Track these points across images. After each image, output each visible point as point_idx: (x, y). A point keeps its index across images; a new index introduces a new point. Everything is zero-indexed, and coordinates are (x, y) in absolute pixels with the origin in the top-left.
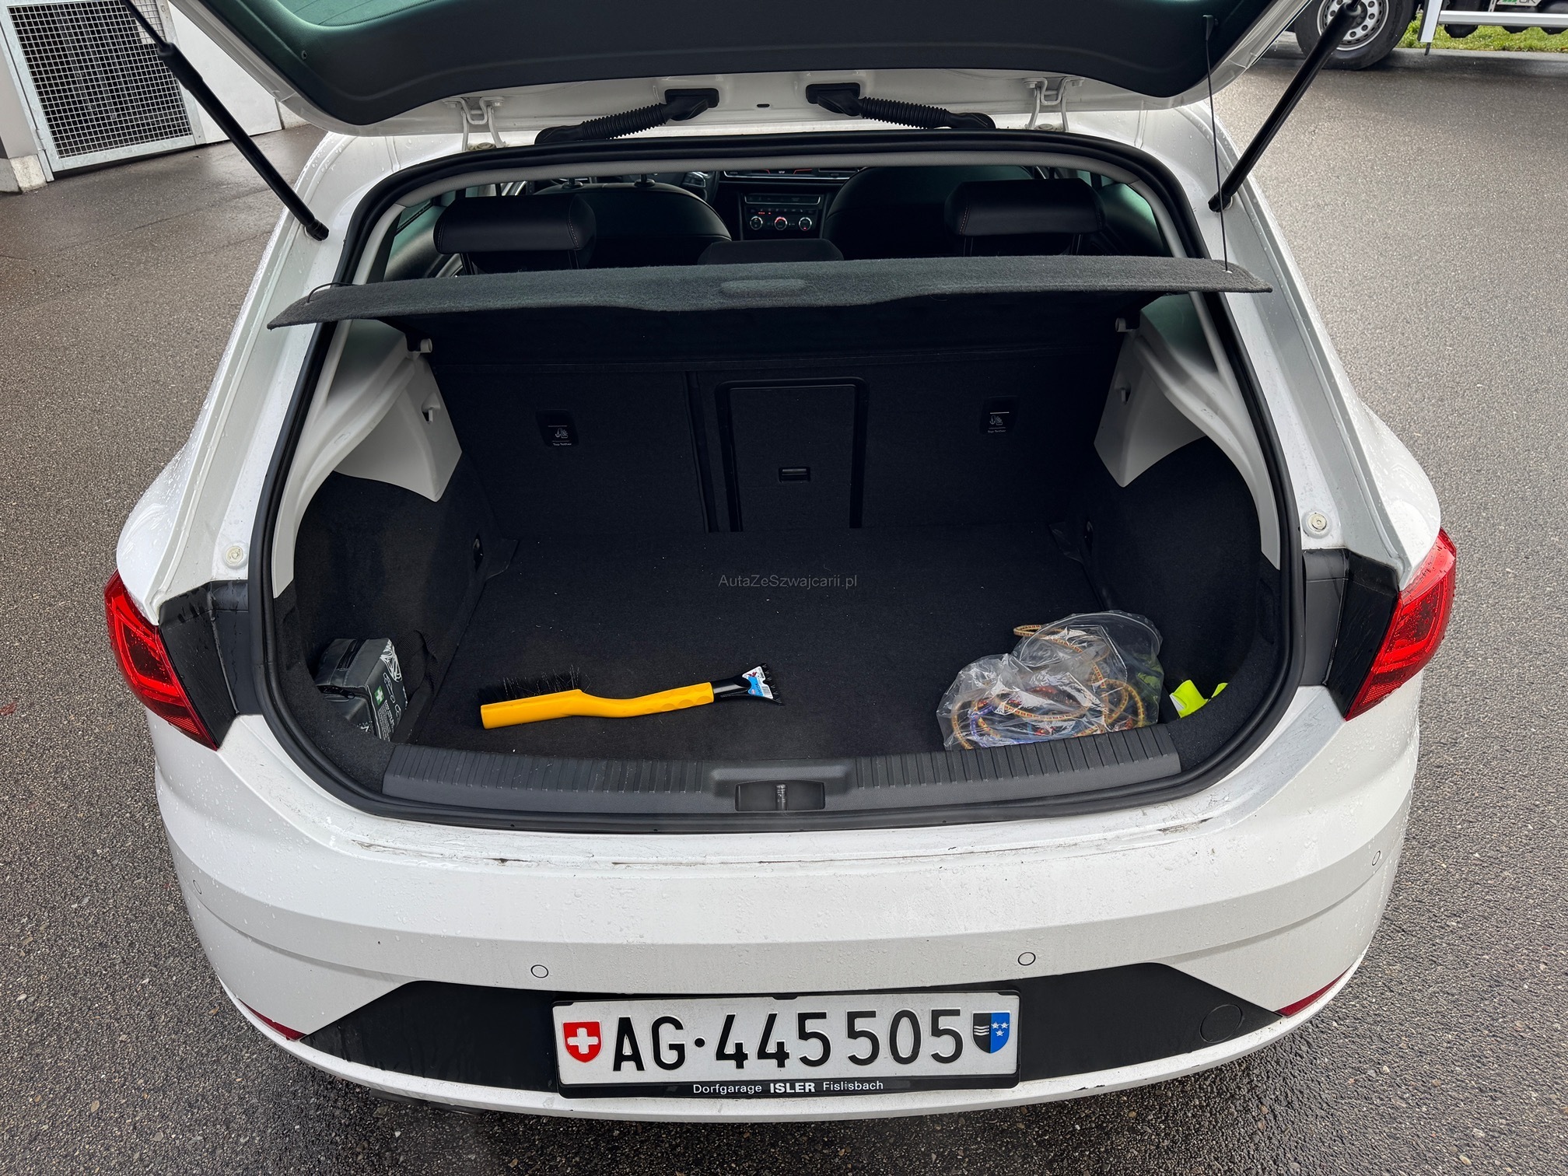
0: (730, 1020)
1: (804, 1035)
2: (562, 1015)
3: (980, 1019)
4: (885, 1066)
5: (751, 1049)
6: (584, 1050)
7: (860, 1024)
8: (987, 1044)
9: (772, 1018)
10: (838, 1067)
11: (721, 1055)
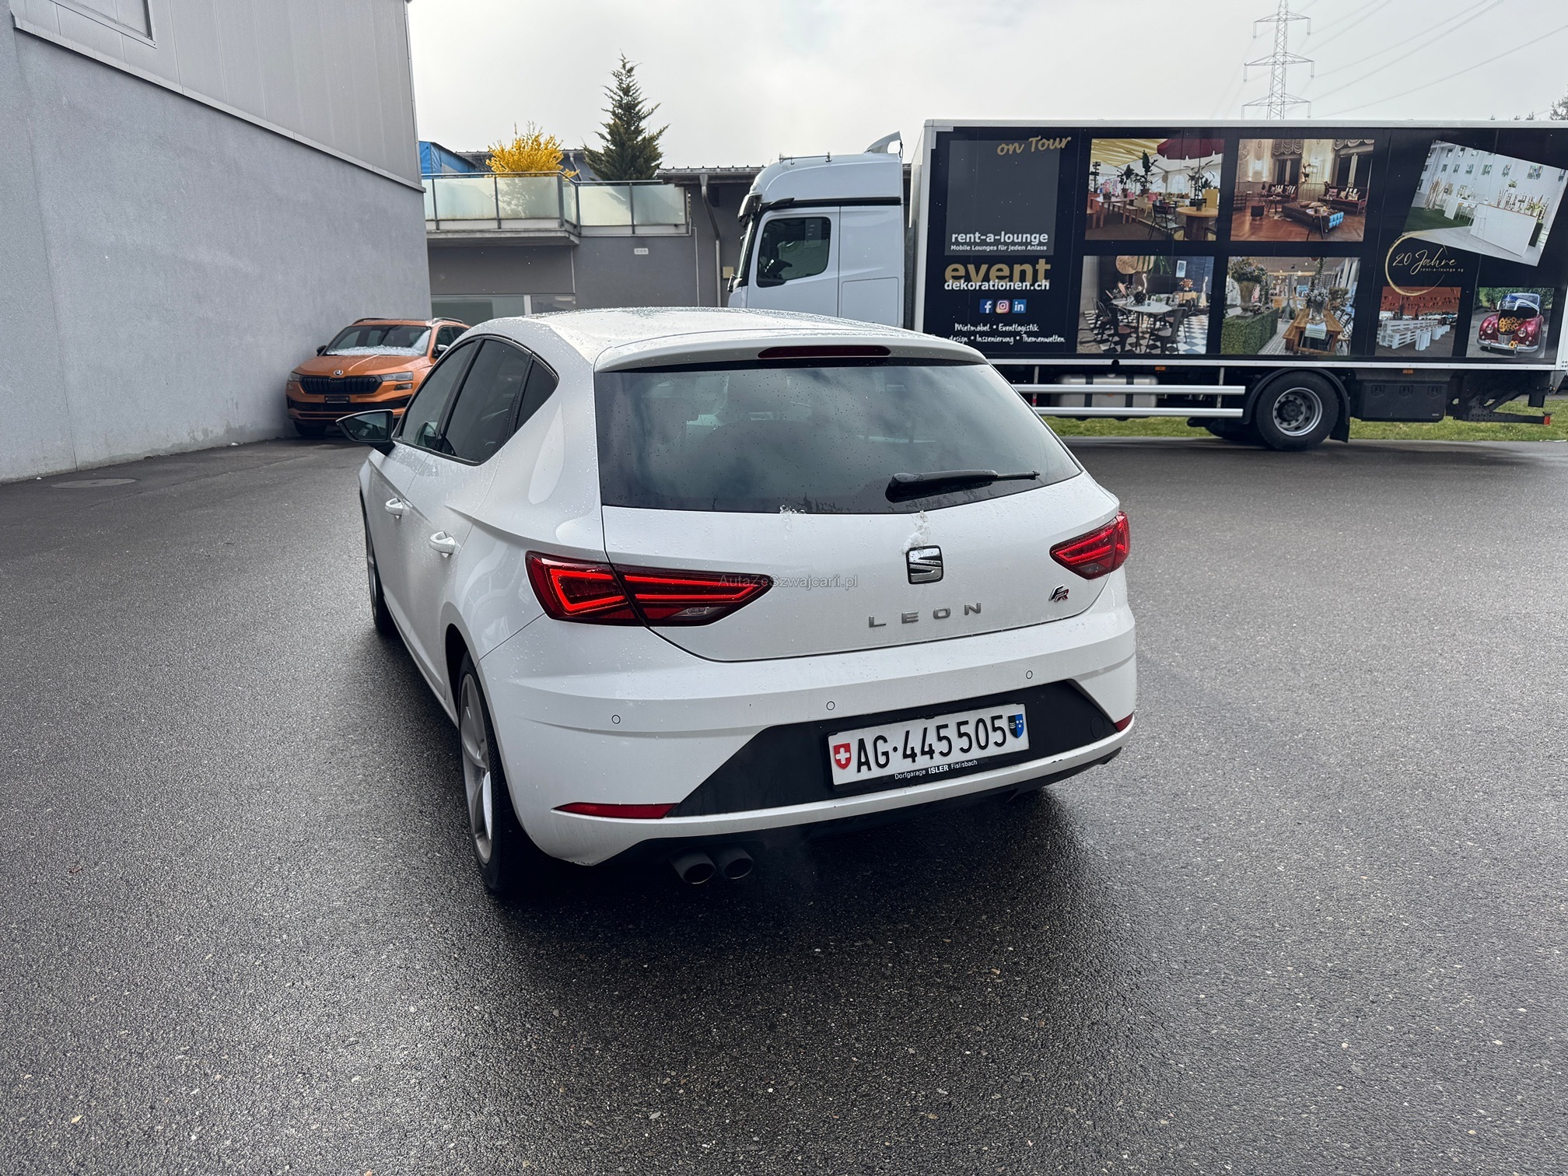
0: (908, 733)
1: (940, 739)
2: (834, 741)
3: (1012, 719)
4: (976, 753)
5: (918, 751)
6: (843, 762)
7: (963, 729)
8: (1016, 733)
9: (925, 730)
10: (956, 757)
11: (905, 756)
